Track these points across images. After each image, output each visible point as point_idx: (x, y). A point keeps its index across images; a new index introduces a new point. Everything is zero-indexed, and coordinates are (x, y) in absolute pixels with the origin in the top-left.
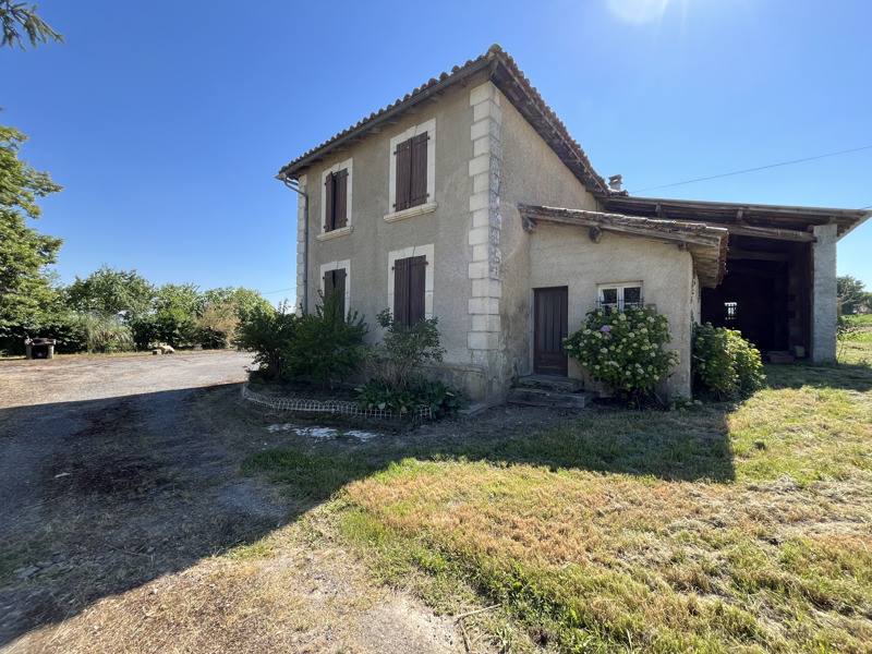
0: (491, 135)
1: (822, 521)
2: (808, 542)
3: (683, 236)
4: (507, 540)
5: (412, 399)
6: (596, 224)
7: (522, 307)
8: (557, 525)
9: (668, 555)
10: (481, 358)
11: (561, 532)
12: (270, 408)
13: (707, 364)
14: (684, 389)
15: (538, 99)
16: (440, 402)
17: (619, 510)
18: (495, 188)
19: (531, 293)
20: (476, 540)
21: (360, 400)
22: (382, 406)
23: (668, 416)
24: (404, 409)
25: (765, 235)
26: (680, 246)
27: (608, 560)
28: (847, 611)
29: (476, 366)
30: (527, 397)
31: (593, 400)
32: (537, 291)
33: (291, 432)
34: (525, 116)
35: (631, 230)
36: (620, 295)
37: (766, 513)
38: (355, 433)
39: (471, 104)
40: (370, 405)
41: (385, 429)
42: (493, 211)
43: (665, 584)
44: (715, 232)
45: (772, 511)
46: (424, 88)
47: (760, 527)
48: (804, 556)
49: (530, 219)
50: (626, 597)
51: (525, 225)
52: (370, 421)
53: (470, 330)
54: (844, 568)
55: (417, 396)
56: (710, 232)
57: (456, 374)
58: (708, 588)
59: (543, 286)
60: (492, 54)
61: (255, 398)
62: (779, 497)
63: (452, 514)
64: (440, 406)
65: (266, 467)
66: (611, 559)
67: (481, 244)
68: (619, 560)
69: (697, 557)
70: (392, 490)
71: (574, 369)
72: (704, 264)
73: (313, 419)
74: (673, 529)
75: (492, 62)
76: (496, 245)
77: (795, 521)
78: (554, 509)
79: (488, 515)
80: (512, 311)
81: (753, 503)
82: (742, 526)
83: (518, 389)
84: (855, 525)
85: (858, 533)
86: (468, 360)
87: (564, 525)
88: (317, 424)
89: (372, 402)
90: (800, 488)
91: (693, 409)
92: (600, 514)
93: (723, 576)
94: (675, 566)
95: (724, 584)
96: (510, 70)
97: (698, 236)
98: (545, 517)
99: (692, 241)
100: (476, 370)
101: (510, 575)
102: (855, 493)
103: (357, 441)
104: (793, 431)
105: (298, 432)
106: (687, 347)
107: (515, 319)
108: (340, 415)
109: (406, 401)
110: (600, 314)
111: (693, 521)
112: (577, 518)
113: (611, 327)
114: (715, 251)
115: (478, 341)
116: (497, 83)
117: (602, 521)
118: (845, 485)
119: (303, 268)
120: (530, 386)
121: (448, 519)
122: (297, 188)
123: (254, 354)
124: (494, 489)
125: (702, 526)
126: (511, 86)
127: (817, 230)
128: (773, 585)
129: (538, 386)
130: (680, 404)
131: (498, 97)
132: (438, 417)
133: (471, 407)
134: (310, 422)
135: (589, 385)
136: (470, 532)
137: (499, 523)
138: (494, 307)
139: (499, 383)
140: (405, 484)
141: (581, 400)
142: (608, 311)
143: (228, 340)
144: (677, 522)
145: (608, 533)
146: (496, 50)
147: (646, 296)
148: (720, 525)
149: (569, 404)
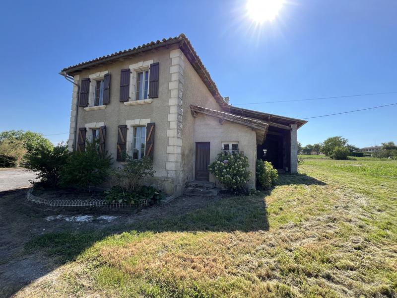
0: (179, 72)
1: (304, 239)
2: (301, 249)
3: (254, 125)
4: (190, 269)
5: (137, 197)
6: (222, 117)
7: (191, 150)
8: (211, 257)
9: (257, 264)
10: (172, 174)
11: (213, 260)
12: (48, 206)
13: (261, 176)
14: (253, 186)
15: (199, 61)
16: (152, 197)
17: (236, 245)
18: (181, 96)
19: (195, 144)
20: (175, 273)
21: (108, 199)
22: (120, 201)
23: (249, 198)
24: (133, 202)
25: (276, 126)
26: (253, 129)
27: (234, 271)
28: (316, 276)
29: (169, 178)
30: (193, 192)
31: (220, 192)
32: (197, 143)
33: (62, 219)
34: (193, 67)
35: (235, 121)
36: (230, 147)
37: (287, 238)
38: (104, 217)
39: (171, 57)
40: (114, 201)
41: (122, 213)
42: (179, 106)
43: (257, 279)
44: (265, 125)
45: (289, 237)
46: (148, 45)
47: (286, 245)
48: (301, 255)
49: (195, 112)
50: (244, 290)
51: (193, 114)
52: (113, 209)
53: (167, 161)
54: (313, 258)
55: (140, 195)
56: (263, 124)
57: (160, 182)
58: (272, 277)
59: (200, 141)
60: (181, 38)
61: (37, 200)
62: (290, 230)
63: (161, 260)
64: (152, 199)
65: (44, 245)
66: (235, 271)
67: (174, 121)
68: (238, 270)
69: (267, 263)
70: (127, 250)
71: (212, 178)
72: (260, 136)
73: (78, 211)
74: (257, 251)
75: (181, 41)
76: (180, 122)
77: (297, 240)
78: (209, 249)
79: (179, 257)
80: (187, 152)
81: (283, 234)
82: (280, 245)
83: (188, 188)
84: (313, 239)
85: (315, 242)
86: (165, 175)
87: (215, 257)
88: (80, 213)
89: (115, 199)
90: (296, 226)
91: (257, 194)
92: (229, 249)
93: (277, 270)
94: (260, 269)
95: (277, 273)
96: (188, 46)
97: (259, 126)
98: (206, 253)
99: (256, 127)
100: (169, 180)
101: (193, 289)
102: (311, 226)
103: (105, 221)
104: (290, 202)
105: (67, 219)
106: (254, 169)
107: (188, 156)
108: (95, 207)
109: (134, 198)
110: (223, 155)
111: (263, 246)
112: (219, 252)
113: (227, 161)
114: (263, 132)
115: (171, 166)
116: (183, 50)
117: (230, 251)
118: (308, 222)
119: (74, 124)
120: (193, 187)
121: (159, 263)
122: (73, 81)
123: (38, 173)
124: (182, 242)
125: (267, 248)
126: (189, 53)
127: (292, 126)
128: (293, 270)
129: (197, 186)
130: (253, 192)
131: (183, 57)
132: (151, 205)
133: (167, 198)
134: (75, 212)
135: (218, 185)
136: (171, 269)
137: (185, 260)
138: (179, 150)
139: (180, 185)
140: (135, 245)
141: (215, 192)
142: (226, 154)
143: (18, 163)
144: (258, 248)
145: (232, 257)
146: (183, 36)
147: (240, 148)
148: (273, 246)
149: (211, 195)
